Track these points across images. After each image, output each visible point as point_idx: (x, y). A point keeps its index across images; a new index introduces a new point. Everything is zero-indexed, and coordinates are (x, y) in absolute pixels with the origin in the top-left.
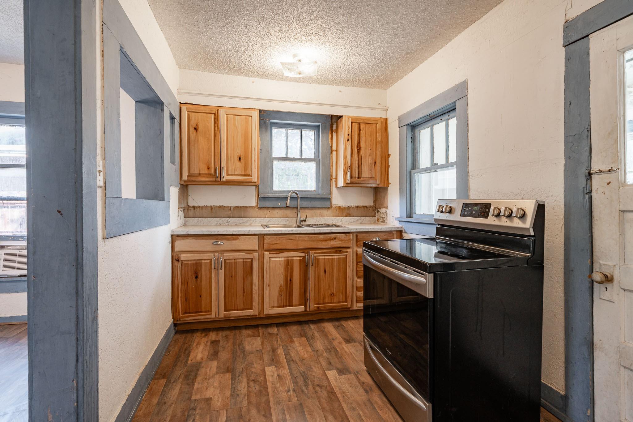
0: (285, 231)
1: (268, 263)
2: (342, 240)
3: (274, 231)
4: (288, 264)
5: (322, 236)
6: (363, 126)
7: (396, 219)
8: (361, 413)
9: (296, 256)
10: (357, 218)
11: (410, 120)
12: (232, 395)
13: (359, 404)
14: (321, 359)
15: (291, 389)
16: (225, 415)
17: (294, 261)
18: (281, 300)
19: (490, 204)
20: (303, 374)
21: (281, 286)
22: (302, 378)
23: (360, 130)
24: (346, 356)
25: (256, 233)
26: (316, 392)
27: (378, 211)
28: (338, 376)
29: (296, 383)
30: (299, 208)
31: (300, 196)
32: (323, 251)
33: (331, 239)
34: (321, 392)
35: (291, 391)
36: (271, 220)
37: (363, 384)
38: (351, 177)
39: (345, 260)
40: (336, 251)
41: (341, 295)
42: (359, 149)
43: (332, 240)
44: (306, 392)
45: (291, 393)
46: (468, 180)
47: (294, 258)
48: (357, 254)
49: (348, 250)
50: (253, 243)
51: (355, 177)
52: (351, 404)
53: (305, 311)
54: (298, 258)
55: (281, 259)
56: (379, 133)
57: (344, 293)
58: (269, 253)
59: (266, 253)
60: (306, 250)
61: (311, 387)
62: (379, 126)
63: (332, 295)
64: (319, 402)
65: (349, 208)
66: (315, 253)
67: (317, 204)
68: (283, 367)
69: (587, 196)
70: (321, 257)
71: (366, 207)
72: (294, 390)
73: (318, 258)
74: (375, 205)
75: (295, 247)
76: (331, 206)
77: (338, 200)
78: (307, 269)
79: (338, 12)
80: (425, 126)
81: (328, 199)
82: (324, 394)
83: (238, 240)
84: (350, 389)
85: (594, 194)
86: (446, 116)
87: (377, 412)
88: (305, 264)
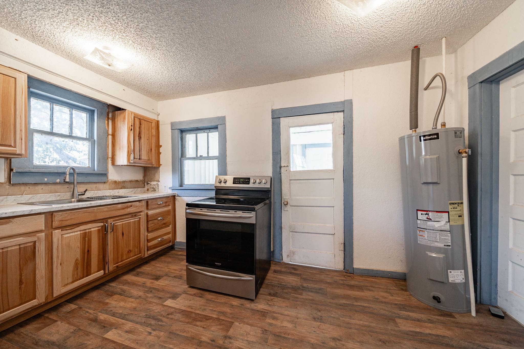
0: (83, 205)
1: (60, 240)
2: (137, 207)
3: (68, 206)
4: (86, 237)
5: (120, 206)
6: (143, 122)
7: (169, 188)
8: (210, 308)
9: (94, 228)
10: (131, 190)
11: (183, 127)
13: (204, 305)
14: (150, 300)
15: (150, 331)
17: (92, 231)
18: (77, 274)
20: (148, 316)
21: (77, 260)
22: (150, 319)
23: (140, 124)
24: (166, 287)
25: (42, 211)
26: (172, 319)
27: (148, 184)
28: (175, 301)
29: (149, 325)
30: (75, 183)
32: (121, 218)
33: (127, 207)
34: (175, 316)
35: (152, 332)
37: (195, 295)
38: (134, 158)
39: (139, 221)
40: (132, 216)
41: (136, 250)
42: (140, 138)
43: (129, 207)
44: (165, 324)
45: (154, 333)
47: (92, 230)
48: (147, 215)
49: (141, 214)
50: (40, 223)
51: (137, 159)
52: (200, 308)
53: (105, 273)
54: (97, 229)
55: (76, 233)
56: (154, 129)
57: (139, 248)
58: (61, 230)
59: (56, 231)
60: (104, 220)
61: (164, 319)
62: (153, 124)
63: (130, 251)
64: (181, 322)
65: (124, 182)
66: (114, 221)
68: (123, 324)
69: (280, 175)
70: (119, 223)
71: (137, 181)
72: (154, 330)
73: (117, 224)
74: (144, 179)
75: (93, 219)
76: (108, 181)
77: (113, 175)
78: (106, 236)
80: (191, 133)
81: (105, 175)
82: (178, 316)
83: (11, 223)
84: (190, 302)
85: (282, 174)
86: (208, 131)
87: (217, 302)
88: (104, 232)
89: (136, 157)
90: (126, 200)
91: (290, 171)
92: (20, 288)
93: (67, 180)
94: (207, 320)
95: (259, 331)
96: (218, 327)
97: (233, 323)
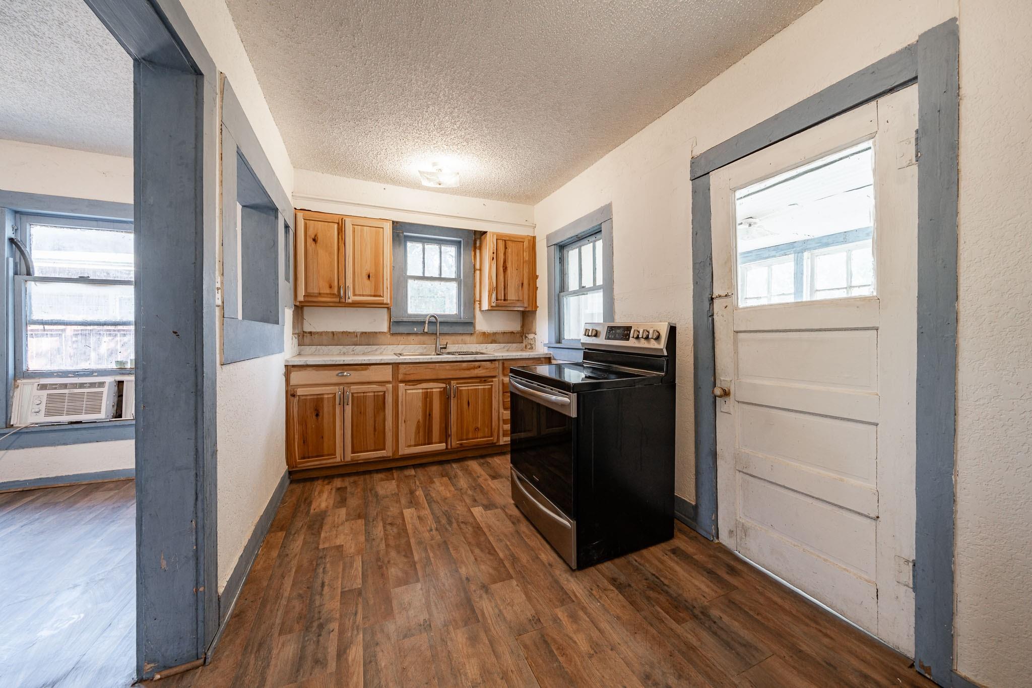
0: (423, 359)
1: (404, 396)
2: (487, 369)
3: (410, 359)
4: (427, 397)
5: (464, 365)
6: (509, 244)
7: (545, 345)
8: (508, 543)
9: (436, 388)
10: (503, 345)
11: (558, 240)
12: (366, 540)
13: (506, 535)
14: (465, 497)
15: (433, 528)
16: (360, 559)
17: (434, 393)
18: (419, 438)
19: (631, 327)
20: (446, 513)
21: (419, 422)
22: (445, 517)
23: (506, 248)
24: (493, 492)
25: (389, 362)
26: (461, 529)
27: (526, 337)
28: (484, 512)
29: (438, 521)
30: (438, 334)
31: (439, 320)
32: (466, 381)
33: (474, 368)
34: (466, 528)
35: (434, 530)
36: (406, 348)
37: (510, 517)
38: (497, 300)
39: (490, 390)
40: (481, 380)
41: (486, 430)
42: (505, 269)
43: (476, 368)
44: (450, 530)
45: (434, 532)
46: (614, 303)
47: (434, 390)
48: (503, 384)
49: (494, 379)
50: (386, 374)
51: (501, 300)
52: (498, 536)
53: (447, 448)
54: (438, 390)
55: (418, 391)
56: (526, 252)
57: (490, 428)
58: (405, 385)
59: (401, 384)
60: (447, 381)
61: (455, 525)
62: (526, 244)
63: (477, 429)
64: (465, 538)
65: (495, 334)
66: (457, 384)
67: (460, 329)
68: (424, 508)
69: (710, 318)
70: (464, 388)
71: (512, 333)
72: (437, 529)
73: (461, 388)
74: (523, 330)
75: (434, 377)
76: (475, 332)
77: (482, 325)
78: (448, 402)
79: (482, 125)
80: (573, 247)
81: (471, 324)
82: (469, 530)
83: (368, 370)
84: (497, 522)
85: (715, 317)
86: (592, 238)
87: (525, 540)
88: (446, 396)
89: (499, 298)
90: (471, 357)
91: (736, 308)
92: (374, 434)
93: (426, 330)
94: (489, 553)
95: (529, 615)
96: (491, 571)
97: (511, 577)
